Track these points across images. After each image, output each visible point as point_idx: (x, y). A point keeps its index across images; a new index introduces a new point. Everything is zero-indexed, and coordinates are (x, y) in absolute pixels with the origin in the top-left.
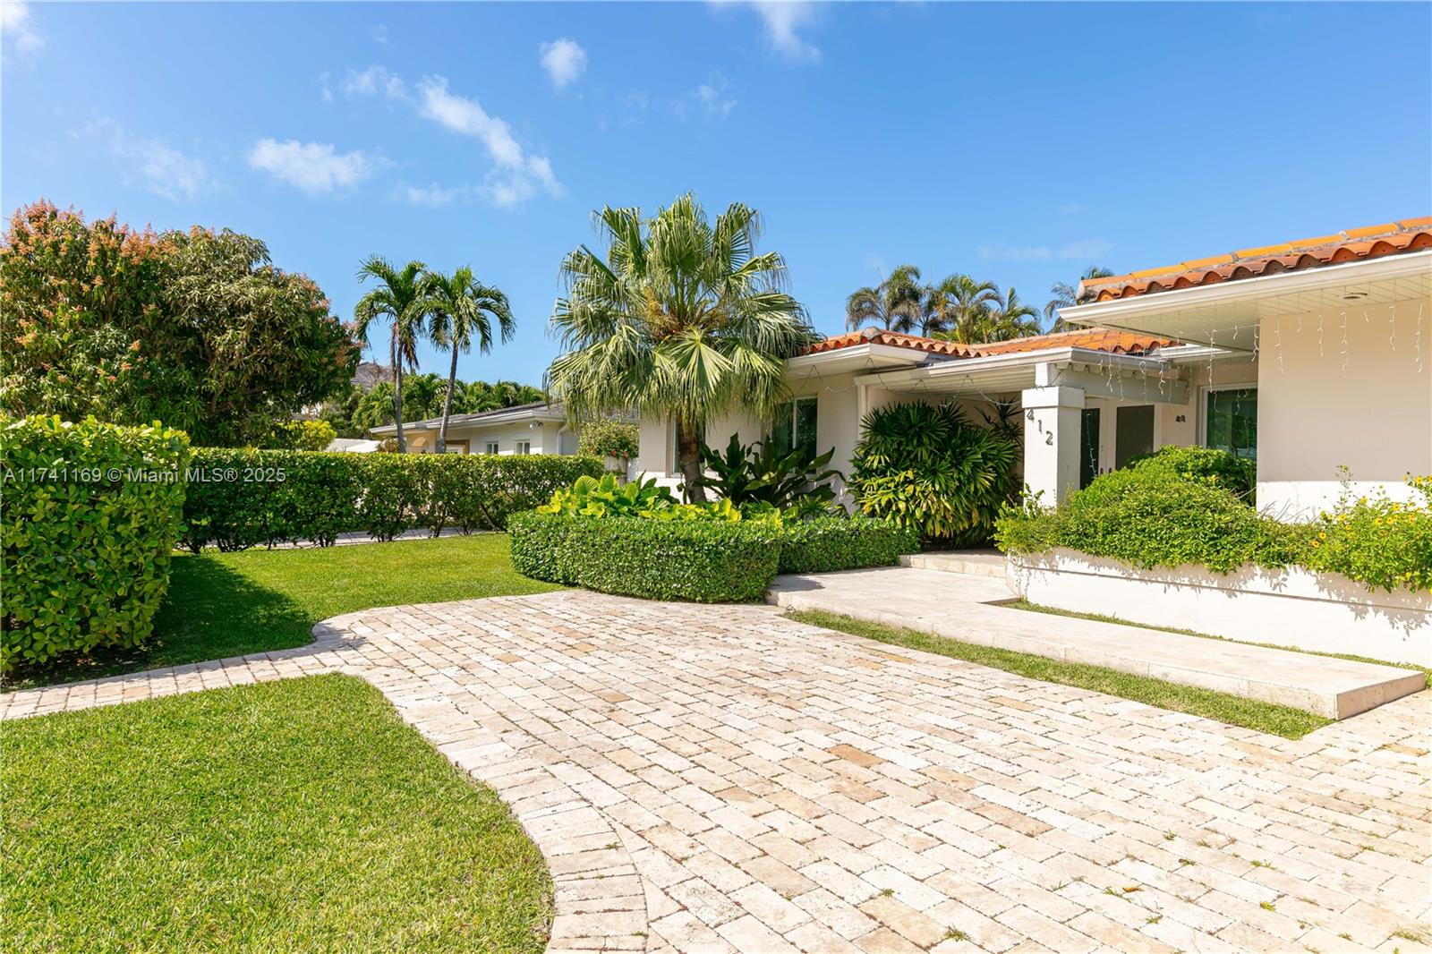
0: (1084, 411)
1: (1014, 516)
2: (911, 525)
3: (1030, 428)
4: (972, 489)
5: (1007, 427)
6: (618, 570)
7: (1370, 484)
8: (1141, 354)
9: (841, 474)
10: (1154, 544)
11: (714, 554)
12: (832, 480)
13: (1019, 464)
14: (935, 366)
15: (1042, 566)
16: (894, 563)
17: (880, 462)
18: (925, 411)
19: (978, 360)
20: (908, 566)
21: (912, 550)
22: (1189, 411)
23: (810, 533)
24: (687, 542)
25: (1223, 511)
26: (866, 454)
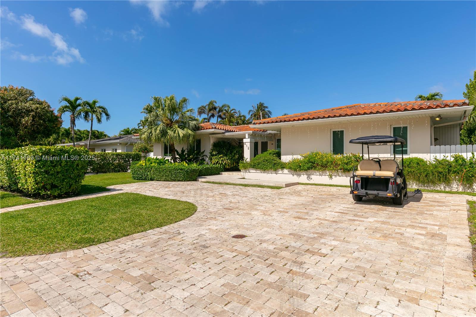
0: (255, 143)
1: (242, 163)
2: (222, 166)
3: (245, 146)
4: (234, 158)
5: (240, 146)
6: (165, 176)
7: (296, 156)
8: (265, 132)
9: (207, 156)
10: (265, 166)
11: (187, 171)
12: (205, 157)
13: (243, 153)
14: (227, 133)
15: (247, 172)
16: (219, 174)
17: (215, 153)
18: (224, 142)
19: (237, 133)
20: (222, 174)
21: (222, 171)
22: (274, 143)
23: (203, 168)
24: (181, 169)
25: (275, 160)
26: (212, 151)
